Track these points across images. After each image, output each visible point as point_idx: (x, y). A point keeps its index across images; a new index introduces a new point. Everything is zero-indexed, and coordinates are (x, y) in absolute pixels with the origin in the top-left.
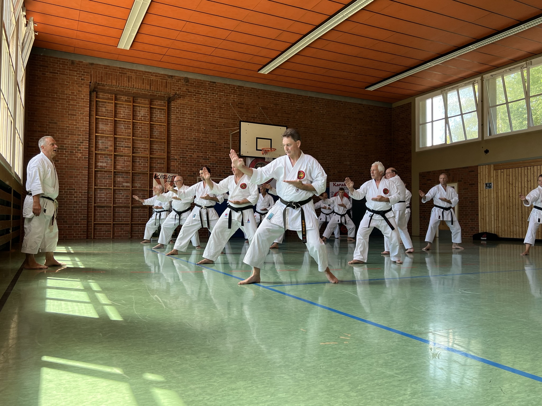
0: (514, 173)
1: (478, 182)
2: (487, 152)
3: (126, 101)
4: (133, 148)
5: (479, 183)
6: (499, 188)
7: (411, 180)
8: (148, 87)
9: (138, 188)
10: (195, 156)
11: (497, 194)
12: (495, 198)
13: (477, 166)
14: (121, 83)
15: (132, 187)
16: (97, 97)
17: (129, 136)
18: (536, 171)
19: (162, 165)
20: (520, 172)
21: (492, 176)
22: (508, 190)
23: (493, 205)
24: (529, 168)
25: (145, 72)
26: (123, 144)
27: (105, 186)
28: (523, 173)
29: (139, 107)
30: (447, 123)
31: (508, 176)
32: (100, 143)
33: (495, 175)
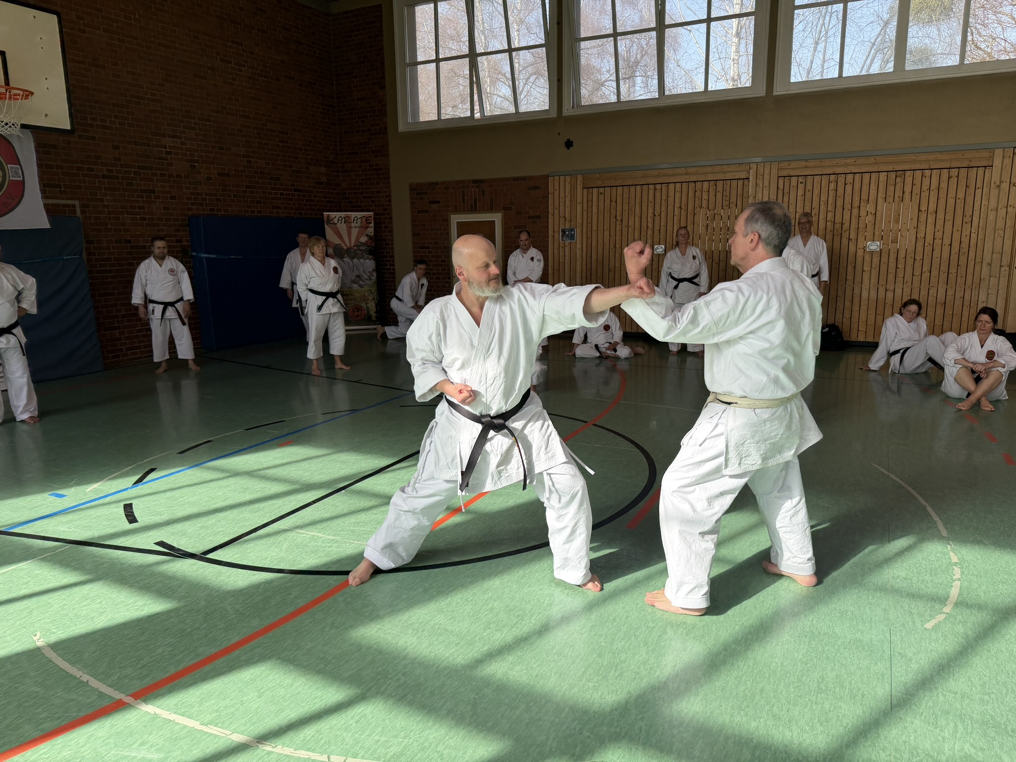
0: (626, 196)
1: (548, 213)
2: (569, 144)
5: (550, 216)
6: (594, 228)
7: (390, 201)
11: (589, 240)
12: (584, 248)
13: (548, 176)
18: (671, 193)
20: (638, 195)
21: (579, 201)
22: (613, 233)
23: (578, 263)
24: (658, 186)
28: (645, 199)
30: (474, 67)
31: (613, 204)
33: (585, 200)
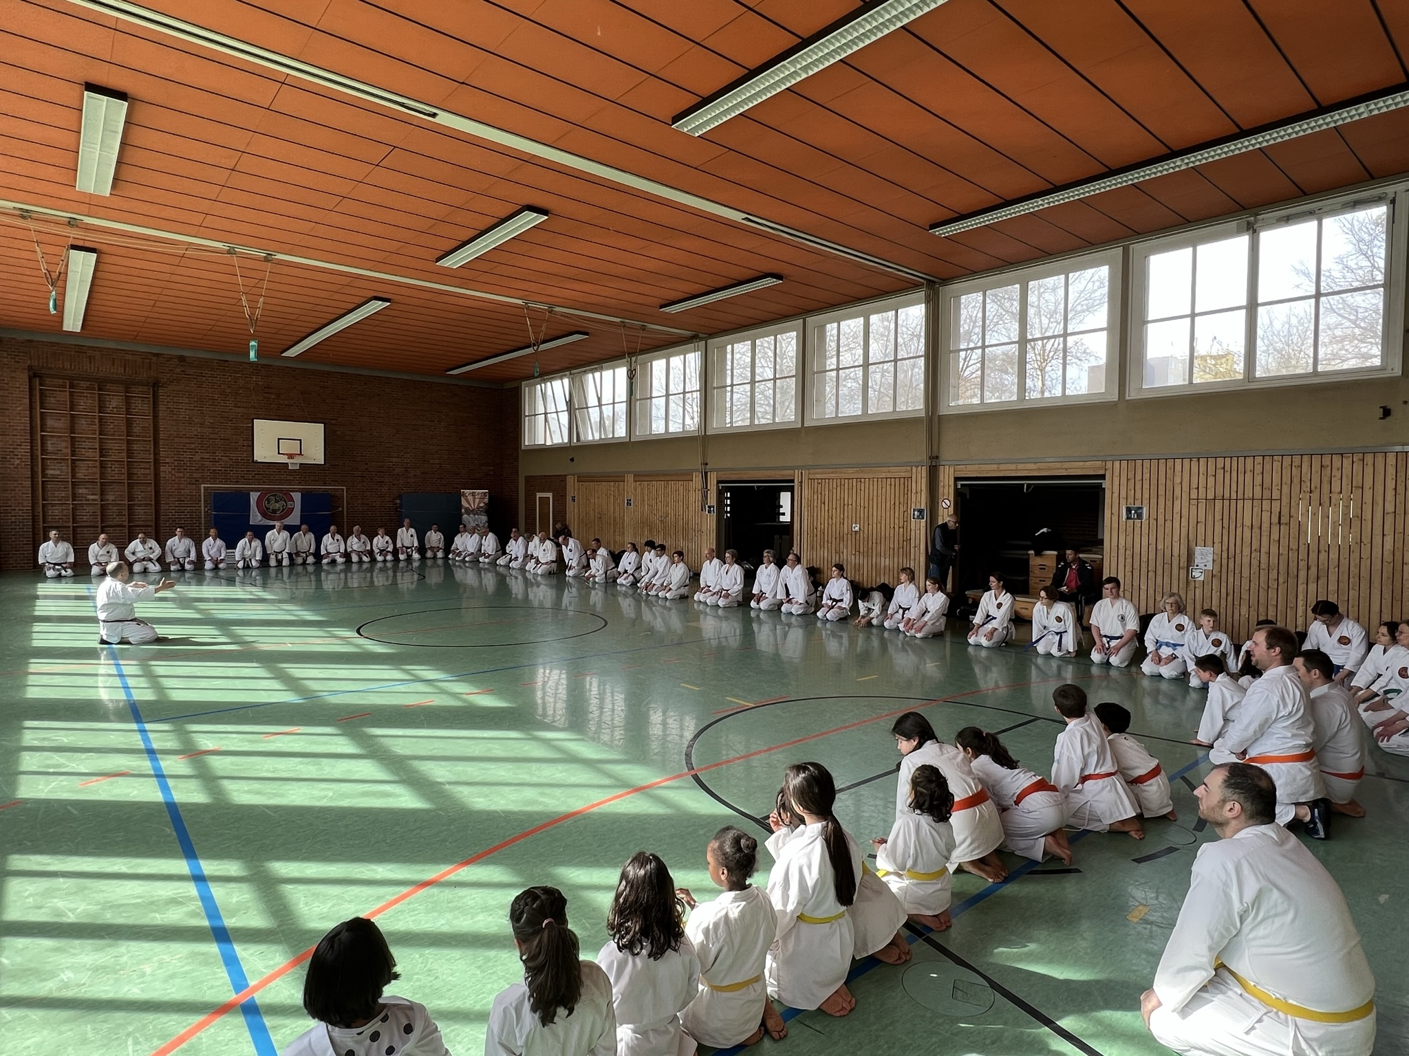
2: (572, 460)
3: (88, 388)
4: (101, 450)
8: (121, 370)
9: (110, 502)
10: (197, 457)
14: (79, 365)
15: (102, 501)
16: (41, 385)
17: (95, 434)
19: (148, 471)
21: (576, 489)
25: (117, 349)
26: (86, 445)
27: (59, 500)
29: (109, 395)
31: (585, 490)
32: (49, 445)
